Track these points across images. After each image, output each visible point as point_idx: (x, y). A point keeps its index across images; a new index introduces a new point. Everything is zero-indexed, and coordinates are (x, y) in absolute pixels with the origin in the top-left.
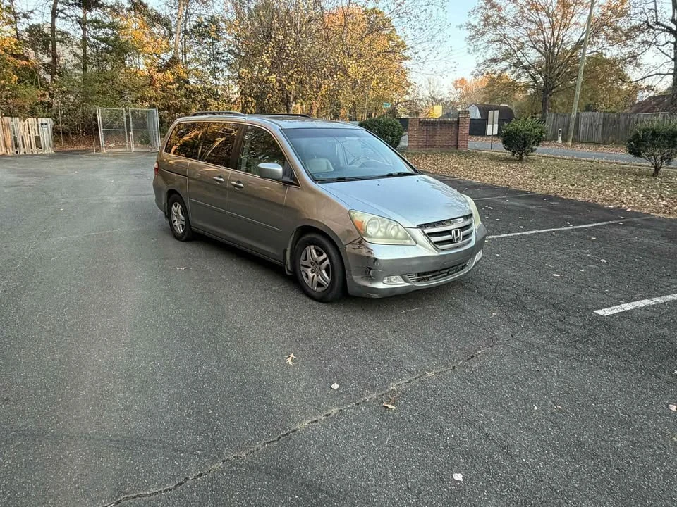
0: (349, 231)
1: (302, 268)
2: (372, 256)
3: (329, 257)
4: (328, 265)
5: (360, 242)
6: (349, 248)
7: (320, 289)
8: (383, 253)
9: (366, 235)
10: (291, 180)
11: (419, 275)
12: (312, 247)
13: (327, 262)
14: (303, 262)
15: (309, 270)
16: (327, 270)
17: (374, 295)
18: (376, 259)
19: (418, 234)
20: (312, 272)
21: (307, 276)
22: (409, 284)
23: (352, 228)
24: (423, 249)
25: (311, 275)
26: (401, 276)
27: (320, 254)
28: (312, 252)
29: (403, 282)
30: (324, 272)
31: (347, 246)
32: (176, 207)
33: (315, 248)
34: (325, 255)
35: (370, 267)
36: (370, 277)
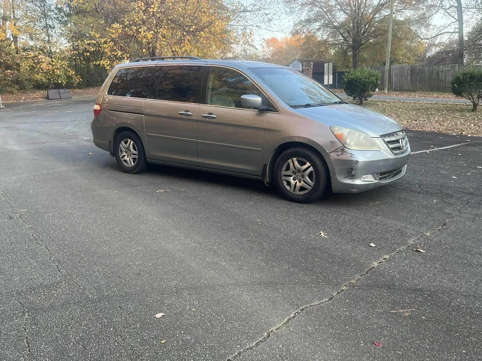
0: (332, 142)
1: (284, 178)
2: (354, 160)
3: (313, 164)
4: (311, 172)
5: (342, 150)
6: (333, 156)
7: (302, 193)
8: (361, 158)
9: (346, 143)
10: (268, 107)
11: (381, 174)
12: (295, 159)
13: (311, 169)
14: (284, 173)
15: (292, 178)
16: (310, 176)
17: (354, 191)
18: (357, 162)
19: (380, 143)
20: (294, 179)
21: (289, 183)
22: (377, 181)
23: (335, 140)
24: (384, 153)
25: (293, 182)
26: (372, 174)
27: (302, 164)
28: (294, 162)
29: (373, 180)
30: (307, 178)
31: (330, 154)
32: (126, 143)
33: (297, 160)
34: (308, 164)
35: (350, 169)
36: (353, 176)
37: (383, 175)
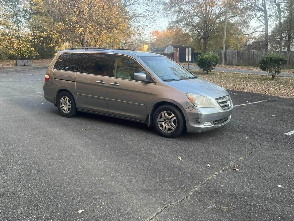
0: (187, 102)
1: (159, 123)
2: (200, 113)
3: (176, 115)
4: (175, 119)
5: (193, 107)
6: (188, 110)
7: (169, 132)
8: (204, 112)
9: (195, 103)
10: (150, 80)
11: (216, 121)
12: (165, 112)
13: (175, 118)
14: (159, 119)
15: (163, 123)
16: (174, 122)
17: (200, 131)
18: (201, 114)
19: (215, 103)
20: (165, 124)
21: (162, 126)
22: (213, 126)
24: (217, 109)
25: (164, 125)
26: (210, 121)
27: (170, 114)
28: (165, 114)
29: (211, 125)
30: (172, 123)
31: (186, 109)
33: (167, 112)
34: (173, 115)
35: (198, 118)
36: (199, 123)
37: (217, 122)
